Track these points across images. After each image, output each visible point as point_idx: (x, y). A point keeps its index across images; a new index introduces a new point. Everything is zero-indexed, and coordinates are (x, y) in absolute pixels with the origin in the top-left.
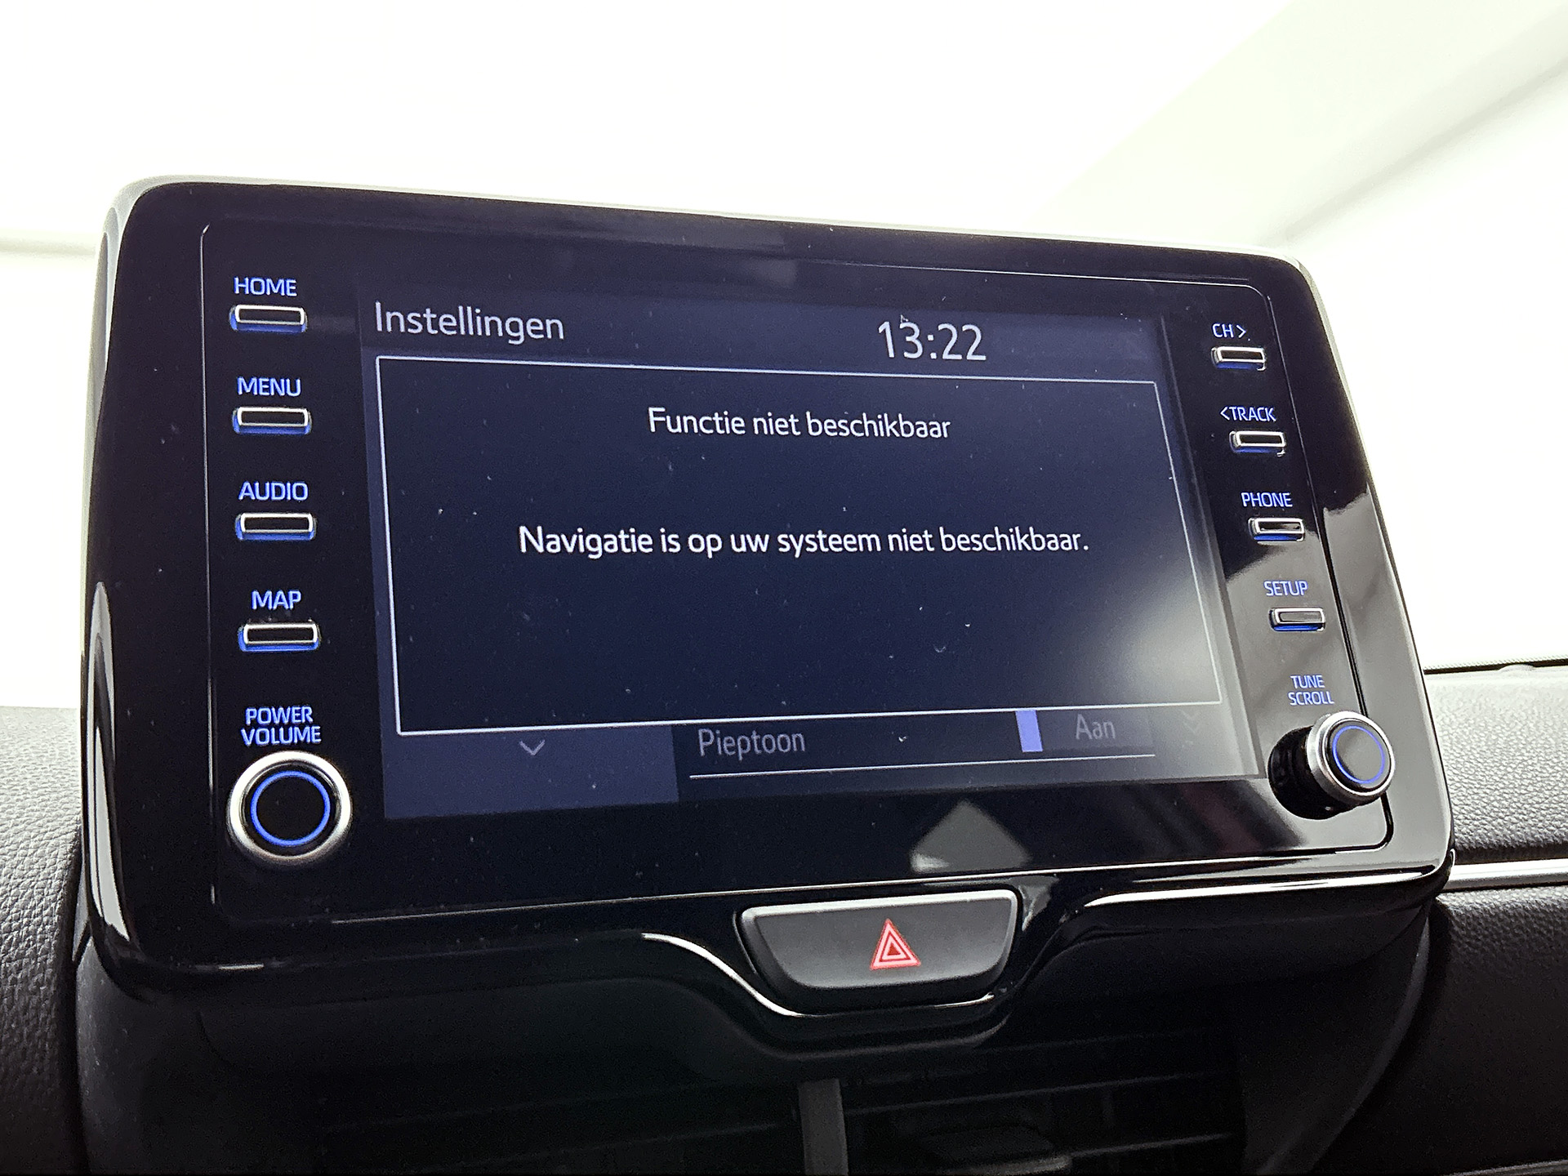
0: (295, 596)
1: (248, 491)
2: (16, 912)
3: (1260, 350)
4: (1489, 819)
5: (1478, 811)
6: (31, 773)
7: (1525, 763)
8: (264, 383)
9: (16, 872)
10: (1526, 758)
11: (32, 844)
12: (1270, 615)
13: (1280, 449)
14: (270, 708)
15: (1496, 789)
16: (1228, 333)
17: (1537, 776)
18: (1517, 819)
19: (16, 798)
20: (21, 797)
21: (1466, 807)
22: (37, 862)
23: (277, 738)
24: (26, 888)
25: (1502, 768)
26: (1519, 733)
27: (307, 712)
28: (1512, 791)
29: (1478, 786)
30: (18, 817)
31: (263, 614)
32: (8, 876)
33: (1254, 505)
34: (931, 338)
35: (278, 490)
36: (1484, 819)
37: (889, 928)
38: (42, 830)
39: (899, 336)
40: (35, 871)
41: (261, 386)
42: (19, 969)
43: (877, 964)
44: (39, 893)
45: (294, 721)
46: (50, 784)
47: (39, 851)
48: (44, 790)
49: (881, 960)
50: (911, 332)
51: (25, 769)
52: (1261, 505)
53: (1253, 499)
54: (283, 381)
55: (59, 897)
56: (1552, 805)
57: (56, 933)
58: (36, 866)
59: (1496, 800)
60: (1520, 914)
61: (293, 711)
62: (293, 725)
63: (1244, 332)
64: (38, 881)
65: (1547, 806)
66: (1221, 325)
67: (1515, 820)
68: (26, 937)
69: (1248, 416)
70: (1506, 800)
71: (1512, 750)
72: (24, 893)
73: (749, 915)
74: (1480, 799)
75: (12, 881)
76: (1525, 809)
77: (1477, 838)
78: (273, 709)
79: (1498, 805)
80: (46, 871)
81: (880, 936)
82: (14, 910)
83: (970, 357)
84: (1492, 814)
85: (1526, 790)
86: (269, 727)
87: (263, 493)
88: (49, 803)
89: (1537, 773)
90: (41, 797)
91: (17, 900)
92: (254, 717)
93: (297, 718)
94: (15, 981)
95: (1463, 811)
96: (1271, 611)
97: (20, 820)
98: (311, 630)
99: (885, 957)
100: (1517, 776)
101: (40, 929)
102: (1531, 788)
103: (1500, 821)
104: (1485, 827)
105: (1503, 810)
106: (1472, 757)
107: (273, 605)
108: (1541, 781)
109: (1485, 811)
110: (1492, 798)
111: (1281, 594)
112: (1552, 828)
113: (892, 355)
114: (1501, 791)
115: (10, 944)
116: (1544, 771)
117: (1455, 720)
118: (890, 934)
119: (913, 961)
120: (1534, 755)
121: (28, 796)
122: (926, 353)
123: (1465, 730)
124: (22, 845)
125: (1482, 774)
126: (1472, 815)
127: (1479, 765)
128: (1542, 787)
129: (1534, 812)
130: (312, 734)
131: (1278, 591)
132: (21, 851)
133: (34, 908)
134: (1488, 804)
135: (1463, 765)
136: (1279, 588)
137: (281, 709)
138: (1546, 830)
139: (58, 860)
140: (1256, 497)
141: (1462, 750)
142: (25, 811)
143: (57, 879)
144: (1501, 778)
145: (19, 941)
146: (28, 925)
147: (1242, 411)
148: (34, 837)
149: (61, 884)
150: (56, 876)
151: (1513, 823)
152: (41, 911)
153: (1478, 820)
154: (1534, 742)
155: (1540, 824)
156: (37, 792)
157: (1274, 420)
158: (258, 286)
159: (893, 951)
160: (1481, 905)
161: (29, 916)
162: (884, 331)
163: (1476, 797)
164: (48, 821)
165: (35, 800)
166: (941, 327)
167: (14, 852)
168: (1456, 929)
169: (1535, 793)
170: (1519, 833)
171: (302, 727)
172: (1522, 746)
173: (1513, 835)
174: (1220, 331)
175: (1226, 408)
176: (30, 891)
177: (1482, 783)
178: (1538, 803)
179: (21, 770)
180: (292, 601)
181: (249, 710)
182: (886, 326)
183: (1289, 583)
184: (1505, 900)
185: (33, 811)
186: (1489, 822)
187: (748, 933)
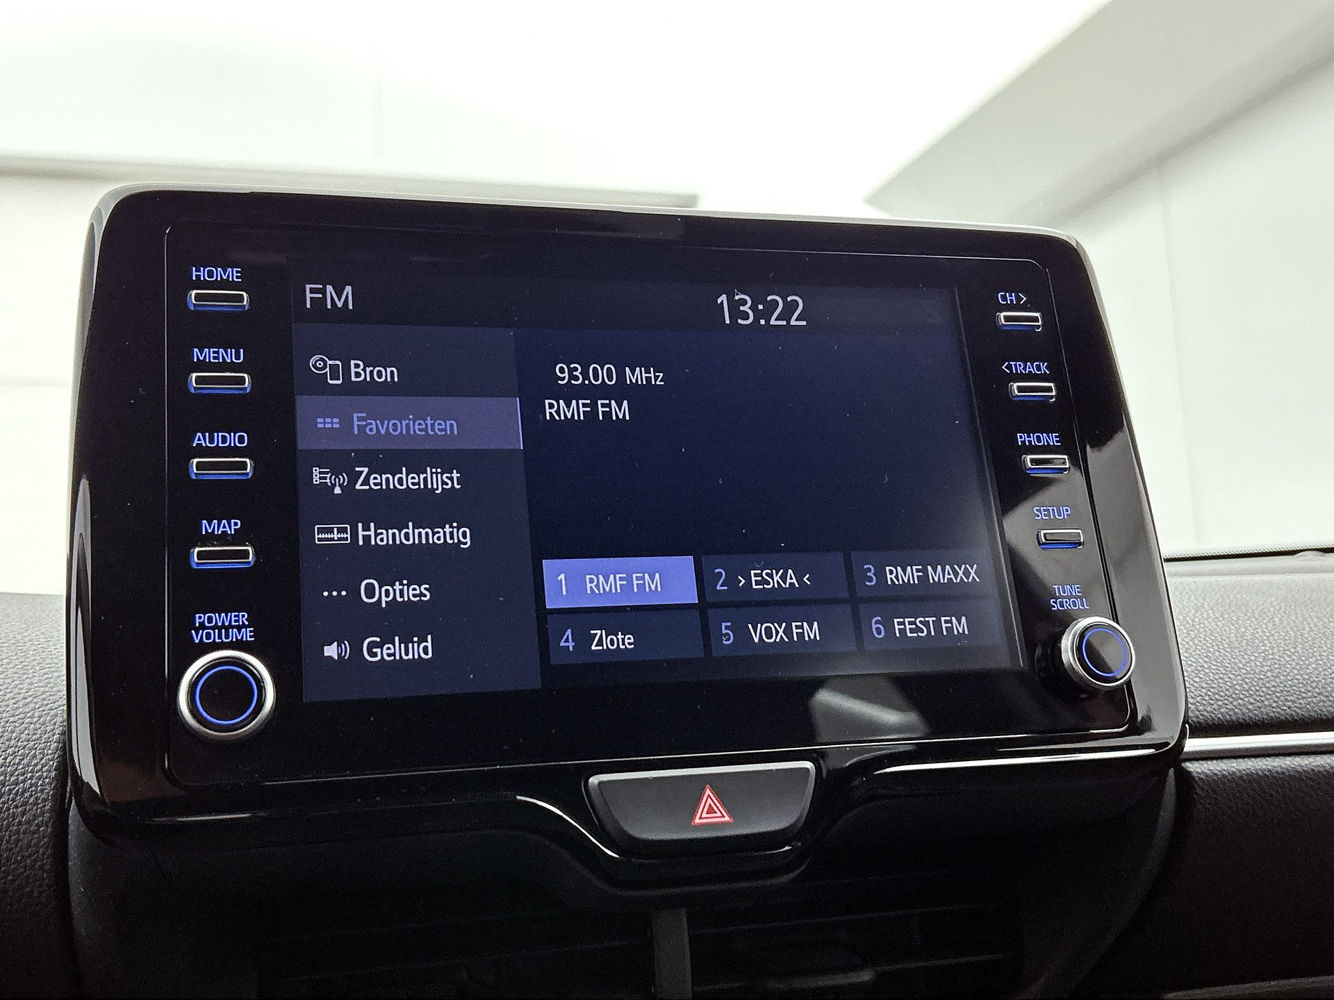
0: (236, 524)
1: (200, 439)
2: (23, 768)
3: (1037, 315)
4: (1231, 699)
5: (1222, 693)
6: (40, 656)
7: (1267, 653)
8: (214, 352)
9: (24, 736)
10: (1267, 648)
11: (36, 715)
12: (1038, 535)
13: (1052, 397)
14: (215, 614)
15: (1239, 675)
16: (1012, 300)
17: (1275, 663)
18: (1255, 700)
19: (26, 676)
20: (30, 676)
21: (1212, 690)
22: (40, 728)
23: (220, 637)
24: (30, 749)
25: (1246, 657)
26: (1264, 626)
27: (243, 617)
28: (1252, 676)
29: (1224, 672)
30: (26, 692)
31: (210, 539)
32: (17, 739)
33: (1027, 444)
34: (761, 307)
35: (224, 439)
36: (1226, 699)
37: (708, 792)
38: (46, 702)
39: (735, 306)
40: (38, 736)
41: (212, 355)
42: (23, 813)
43: (697, 821)
44: (41, 753)
45: (233, 624)
46: (53, 665)
47: (42, 720)
48: (48, 669)
49: (701, 818)
50: (744, 302)
51: (35, 652)
52: (1033, 444)
53: (1027, 439)
54: (229, 350)
55: (56, 756)
56: (1286, 688)
57: (53, 786)
58: (39, 732)
59: (1238, 684)
60: (1254, 779)
61: (233, 616)
62: (233, 627)
63: (1025, 299)
64: (40, 744)
65: (1282, 689)
66: (1006, 294)
67: (1252, 700)
68: (30, 788)
69: (1025, 370)
70: (1247, 683)
71: (1257, 641)
72: (29, 754)
73: (594, 780)
74: (1225, 683)
75: (19, 744)
76: (1263, 692)
77: (1220, 716)
78: (217, 614)
79: (1239, 688)
80: (46, 736)
81: (700, 798)
82: (21, 767)
83: (793, 322)
84: (1234, 696)
85: (1264, 675)
86: (213, 628)
87: (211, 441)
88: (52, 680)
89: (1276, 661)
90: (46, 676)
91: (23, 759)
92: (202, 620)
93: (235, 621)
94: (20, 823)
95: (1209, 693)
96: (1038, 532)
97: (28, 694)
98: (247, 551)
99: (704, 815)
100: (1258, 663)
101: (40, 782)
102: (1269, 674)
103: (1240, 701)
104: (1227, 706)
105: (1243, 692)
106: (1221, 647)
107: (218, 531)
108: (1278, 668)
109: (1227, 693)
110: (1235, 682)
111: (1047, 518)
112: (1285, 708)
113: (728, 322)
114: (1243, 676)
115: (16, 794)
116: (1282, 660)
117: (1212, 615)
118: (709, 796)
119: (727, 818)
120: (1275, 646)
121: (35, 674)
122: (756, 320)
123: (1219, 623)
124: (29, 715)
125: (1228, 661)
126: (1217, 697)
127: (1227, 654)
128: (1279, 673)
129: (1269, 694)
130: (247, 635)
131: (1045, 515)
132: (28, 720)
133: (36, 765)
134: (1230, 687)
135: (1213, 654)
136: (1046, 513)
137: (223, 614)
138: (1278, 710)
139: (56, 727)
140: (1029, 437)
141: (1214, 641)
142: (33, 687)
143: (55, 742)
144: (1244, 665)
145: (24, 791)
146: (31, 778)
147: (1020, 366)
148: (38, 709)
149: (58, 747)
150: (54, 740)
151: (1251, 704)
152: (42, 768)
153: (1221, 700)
154: (1276, 634)
155: (1275, 705)
156: (43, 671)
157: (1048, 372)
158: (210, 274)
159: (711, 810)
160: (1220, 771)
161: (32, 772)
162: (722, 302)
163: (1221, 681)
164: (50, 695)
165: (41, 678)
166: (769, 298)
167: (22, 721)
168: (1199, 791)
169: (1272, 679)
170: (1255, 712)
171: (239, 628)
172: (1265, 638)
173: (1250, 714)
174: (1004, 298)
175: (1007, 363)
176: (34, 752)
177: (1227, 669)
178: (1274, 686)
179: (32, 653)
180: (233, 527)
181: (197, 615)
182: (723, 298)
183: (1055, 508)
184: (1241, 768)
185: (38, 687)
186: (1231, 703)
187: (593, 795)
